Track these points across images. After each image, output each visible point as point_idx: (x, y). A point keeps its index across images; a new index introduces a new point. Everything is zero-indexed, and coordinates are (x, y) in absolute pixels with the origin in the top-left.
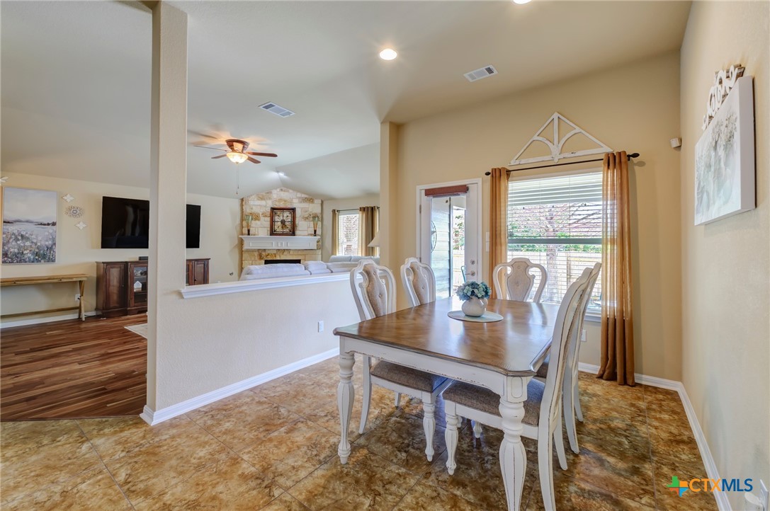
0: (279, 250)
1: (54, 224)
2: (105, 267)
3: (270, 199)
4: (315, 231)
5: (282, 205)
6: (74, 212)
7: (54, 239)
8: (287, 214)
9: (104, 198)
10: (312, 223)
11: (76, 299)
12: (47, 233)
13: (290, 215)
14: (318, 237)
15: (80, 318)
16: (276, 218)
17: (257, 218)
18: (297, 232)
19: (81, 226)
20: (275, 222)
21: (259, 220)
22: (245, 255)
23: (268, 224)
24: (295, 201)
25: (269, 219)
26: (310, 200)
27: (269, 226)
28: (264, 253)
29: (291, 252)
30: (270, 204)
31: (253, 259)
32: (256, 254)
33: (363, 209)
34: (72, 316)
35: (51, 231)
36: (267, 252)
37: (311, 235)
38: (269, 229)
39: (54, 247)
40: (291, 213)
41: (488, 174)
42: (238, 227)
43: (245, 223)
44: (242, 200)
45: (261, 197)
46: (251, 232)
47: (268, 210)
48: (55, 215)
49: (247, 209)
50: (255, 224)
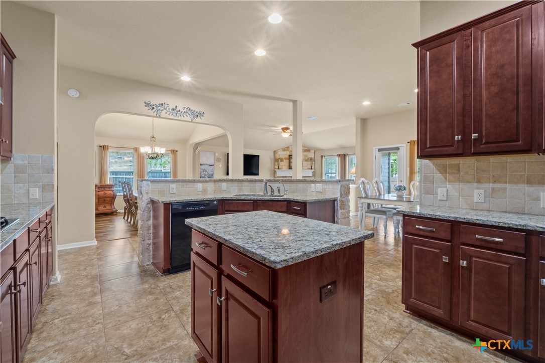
1: (213, 165)
3: (288, 151)
4: (311, 167)
6: (218, 160)
7: (213, 171)
9: (227, 153)
10: (310, 163)
12: (211, 169)
14: (313, 170)
17: (282, 160)
19: (220, 166)
20: (291, 162)
21: (283, 162)
25: (288, 161)
26: (308, 150)
27: (288, 165)
30: (288, 153)
33: (339, 155)
35: (213, 168)
37: (309, 169)
41: (408, 143)
42: (273, 165)
43: (276, 163)
44: (275, 151)
45: (284, 150)
46: (280, 168)
47: (288, 156)
48: (213, 161)
49: (277, 156)
50: (281, 163)
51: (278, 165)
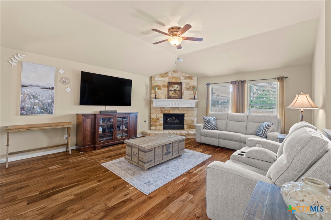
0: (172, 107)
1: (53, 88)
2: (83, 118)
3: (167, 77)
4: (194, 96)
5: (174, 80)
6: (65, 81)
7: (52, 99)
8: (177, 86)
9: (82, 72)
10: (192, 91)
11: (65, 138)
12: (48, 94)
13: (179, 87)
14: (196, 101)
15: (67, 151)
16: (171, 88)
17: (160, 88)
18: (183, 97)
19: (68, 90)
20: (170, 90)
21: (161, 89)
22: (152, 111)
23: (166, 92)
24: (182, 78)
25: (166, 89)
26: (191, 78)
27: (167, 93)
28: (163, 110)
29: (179, 109)
30: (167, 80)
31: (157, 113)
32: (159, 110)
33: (234, 83)
34: (62, 150)
35: (51, 93)
36: (166, 109)
37: (192, 99)
38: (167, 95)
39: (52, 104)
40: (179, 85)
42: (149, 94)
43: (153, 91)
44: (151, 77)
45: (162, 76)
46: (157, 97)
47: (166, 84)
48: (53, 82)
49: (154, 83)
50: (158, 92)
51: (155, 93)
